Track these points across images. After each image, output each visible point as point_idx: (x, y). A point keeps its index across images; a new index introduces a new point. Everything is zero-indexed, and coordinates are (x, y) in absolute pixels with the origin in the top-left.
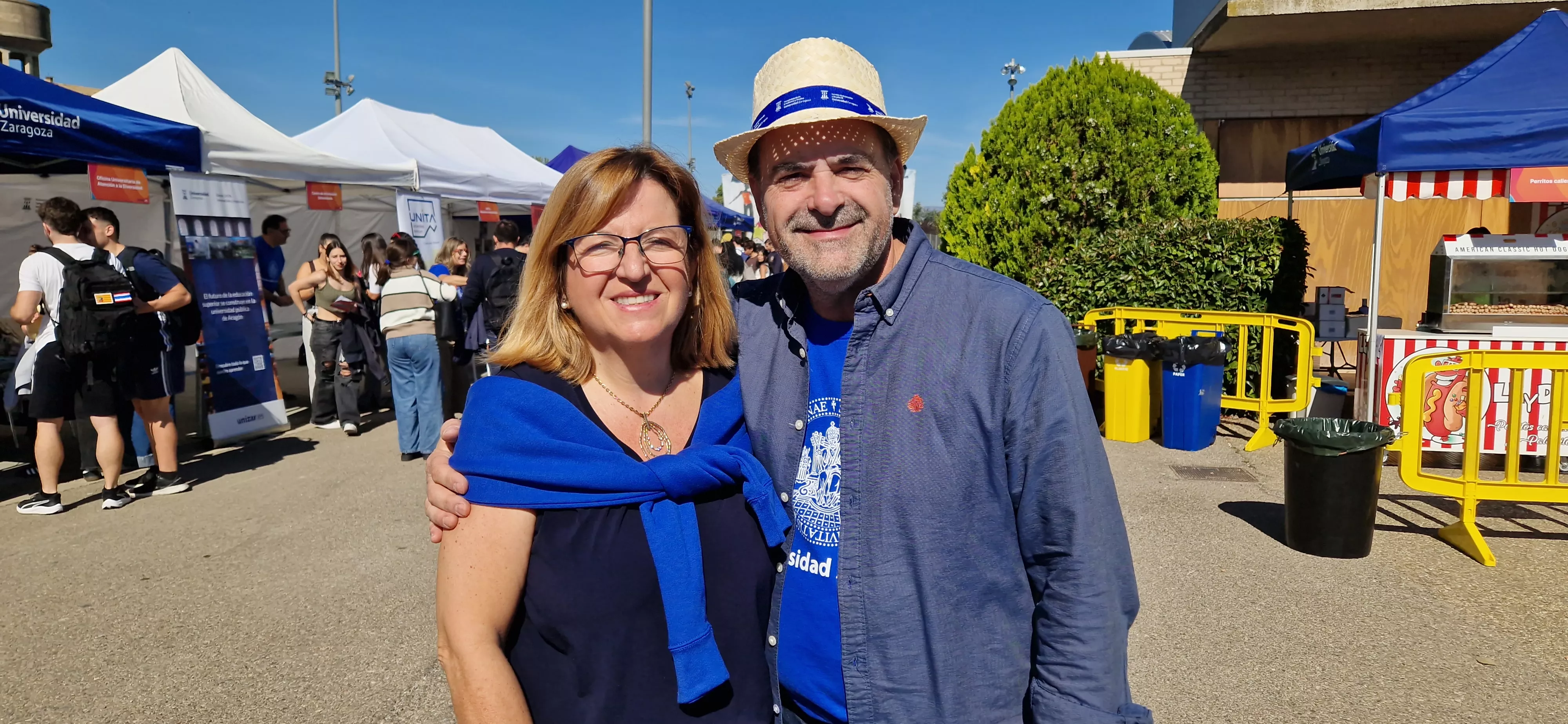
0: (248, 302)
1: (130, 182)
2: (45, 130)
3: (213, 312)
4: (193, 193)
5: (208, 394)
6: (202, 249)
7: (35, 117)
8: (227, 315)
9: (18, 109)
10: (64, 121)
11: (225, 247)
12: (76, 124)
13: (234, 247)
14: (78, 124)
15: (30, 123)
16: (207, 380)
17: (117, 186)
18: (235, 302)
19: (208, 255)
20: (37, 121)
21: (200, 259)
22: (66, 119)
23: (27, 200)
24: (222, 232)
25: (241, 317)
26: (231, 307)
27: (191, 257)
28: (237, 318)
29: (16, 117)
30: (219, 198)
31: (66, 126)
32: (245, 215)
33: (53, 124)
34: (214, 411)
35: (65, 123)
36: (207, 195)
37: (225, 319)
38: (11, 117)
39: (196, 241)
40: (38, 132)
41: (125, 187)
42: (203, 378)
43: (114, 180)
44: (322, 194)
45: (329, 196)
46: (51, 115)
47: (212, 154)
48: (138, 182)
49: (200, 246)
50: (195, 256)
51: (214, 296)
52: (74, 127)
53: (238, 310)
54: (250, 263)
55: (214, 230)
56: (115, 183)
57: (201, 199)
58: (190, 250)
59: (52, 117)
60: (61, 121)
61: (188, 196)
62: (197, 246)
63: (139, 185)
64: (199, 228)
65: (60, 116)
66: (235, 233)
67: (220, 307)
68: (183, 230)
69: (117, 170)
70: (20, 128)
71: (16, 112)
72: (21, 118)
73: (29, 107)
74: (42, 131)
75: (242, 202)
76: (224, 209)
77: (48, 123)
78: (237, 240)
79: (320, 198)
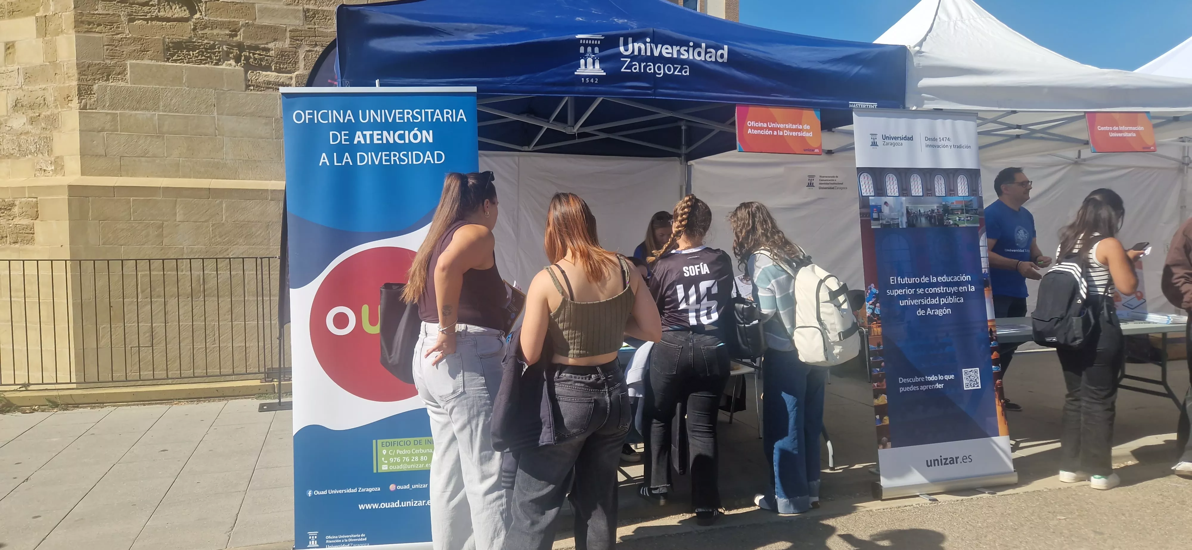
0: (962, 289)
1: (794, 127)
2: (679, 67)
3: (902, 303)
4: (885, 138)
5: (881, 419)
6: (894, 215)
7: (667, 51)
8: (924, 307)
9: (645, 43)
10: (706, 53)
11: (933, 211)
12: (722, 56)
13: (947, 210)
14: (726, 56)
15: (661, 59)
16: (883, 400)
17: (775, 133)
18: (941, 290)
19: (903, 222)
20: (670, 56)
21: (890, 228)
22: (708, 50)
23: (811, 177)
24: (929, 190)
25: (948, 311)
26: (933, 296)
27: (875, 226)
28: (940, 312)
29: (643, 53)
30: (929, 143)
31: (708, 59)
32: (970, 164)
33: (691, 57)
34: (889, 444)
35: (708, 55)
36: (911, 139)
37: (920, 312)
38: (636, 53)
39: (886, 203)
40: (669, 71)
41: (787, 133)
42: (876, 397)
43: (772, 125)
44: (1115, 128)
45: (1129, 131)
46: (689, 46)
47: (925, 82)
48: (807, 127)
49: (892, 210)
50: (881, 224)
51: (906, 280)
52: (720, 60)
53: (944, 301)
54: (974, 234)
55: (917, 188)
56: (773, 129)
57: (898, 144)
58: (875, 215)
59: (691, 50)
60: (703, 54)
61: (879, 141)
62: (886, 210)
63: (807, 131)
64: (892, 186)
65: (700, 47)
66: (951, 190)
67: (915, 296)
68: (867, 187)
69: (776, 112)
70: (645, 67)
71: (643, 46)
72: (649, 54)
73: (658, 39)
74: (675, 69)
75: (969, 147)
76: (936, 157)
77: (685, 56)
78: (953, 202)
79: (1112, 135)
